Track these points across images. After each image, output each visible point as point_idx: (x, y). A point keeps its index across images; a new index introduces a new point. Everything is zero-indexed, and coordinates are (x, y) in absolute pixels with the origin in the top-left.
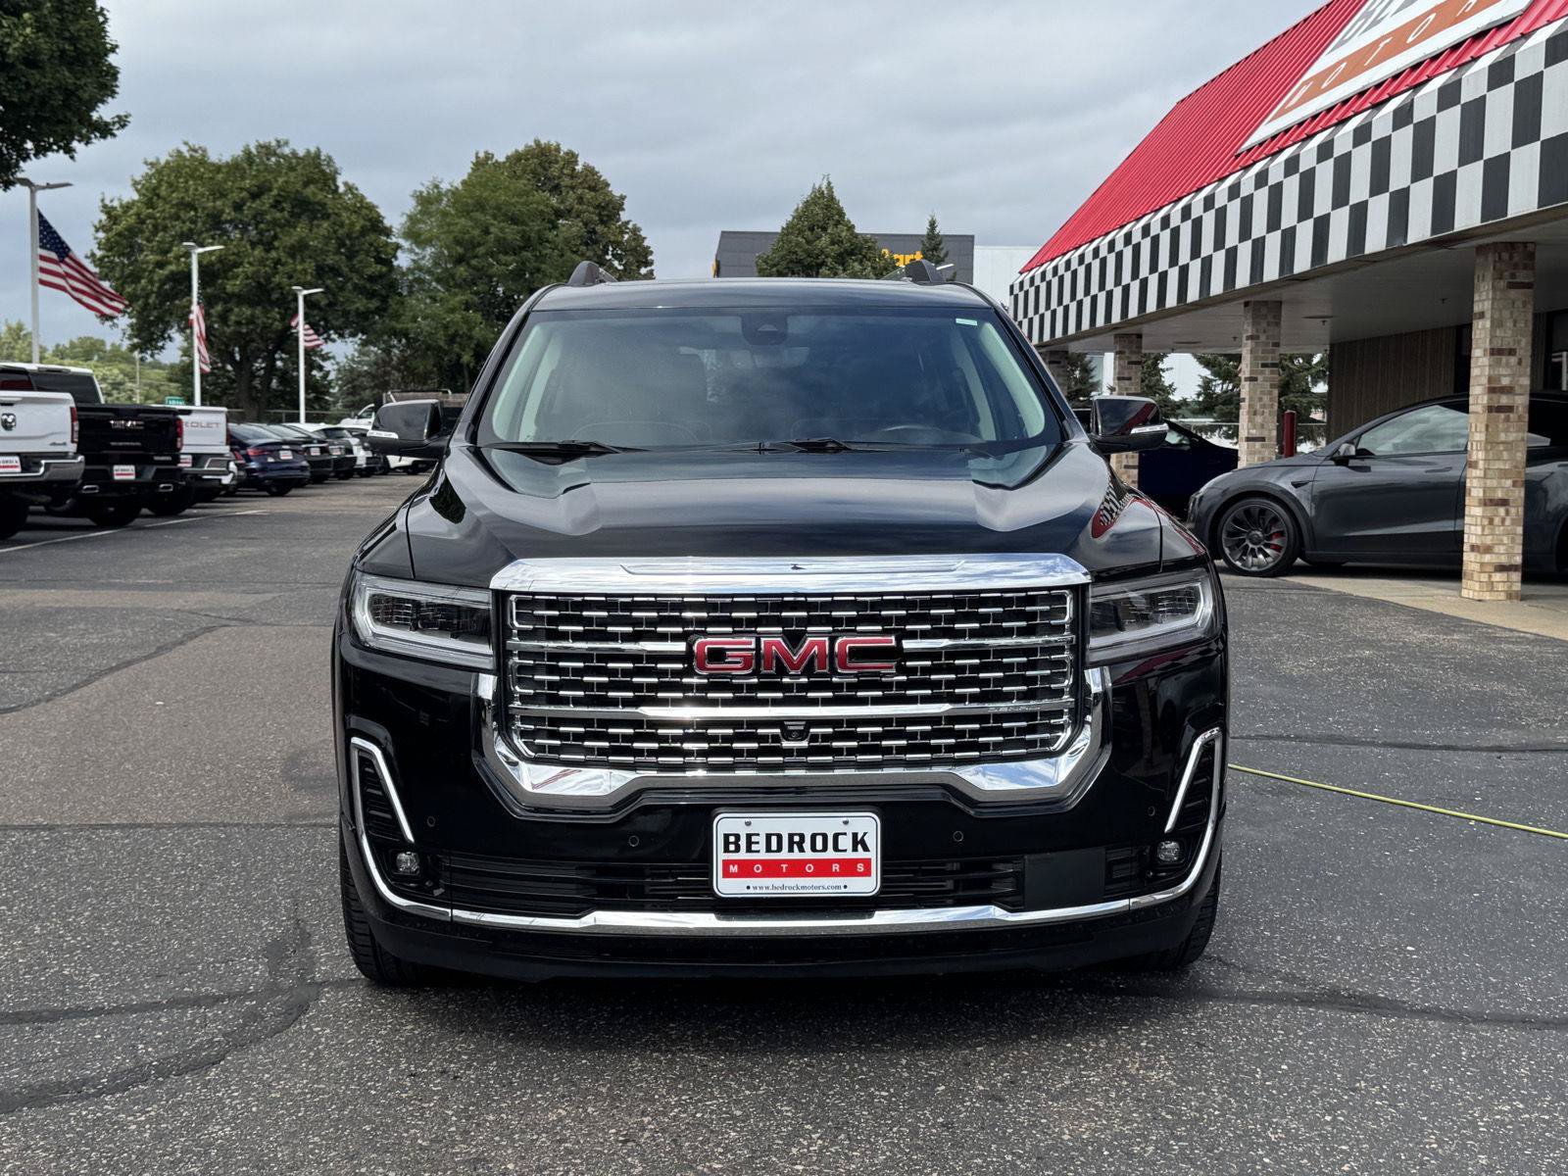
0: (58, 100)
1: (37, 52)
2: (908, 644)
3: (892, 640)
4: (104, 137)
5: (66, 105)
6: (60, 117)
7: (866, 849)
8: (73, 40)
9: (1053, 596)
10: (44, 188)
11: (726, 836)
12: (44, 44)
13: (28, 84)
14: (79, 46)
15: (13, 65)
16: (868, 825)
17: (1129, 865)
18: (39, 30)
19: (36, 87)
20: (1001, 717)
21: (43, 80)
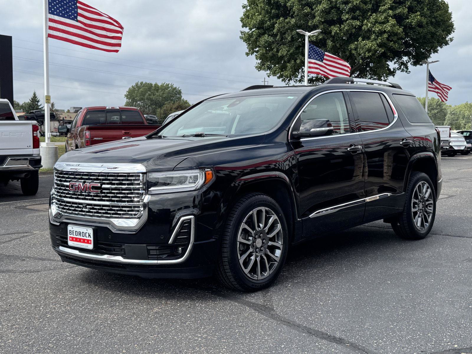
0: (429, 36)
1: (422, 23)
2: (104, 186)
3: (99, 185)
4: (446, 45)
5: (432, 37)
6: (431, 41)
7: (91, 237)
8: (435, 18)
9: (137, 175)
10: (431, 63)
11: (70, 230)
12: (424, 20)
13: (419, 33)
14: (437, 19)
15: (414, 28)
16: (90, 231)
17: (156, 251)
18: (422, 16)
19: (422, 33)
20: (123, 207)
21: (424, 31)
